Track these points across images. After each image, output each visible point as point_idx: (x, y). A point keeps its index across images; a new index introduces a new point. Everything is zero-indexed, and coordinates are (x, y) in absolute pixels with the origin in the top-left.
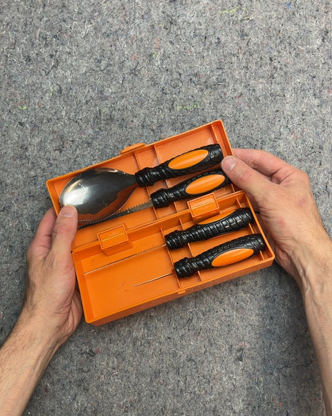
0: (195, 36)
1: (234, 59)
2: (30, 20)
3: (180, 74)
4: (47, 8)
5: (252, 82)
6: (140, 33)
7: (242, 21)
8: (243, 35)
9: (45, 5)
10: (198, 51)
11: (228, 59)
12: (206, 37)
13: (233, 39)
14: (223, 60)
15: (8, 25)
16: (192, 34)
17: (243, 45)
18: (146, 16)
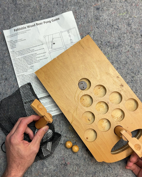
0: (108, 25)
1: (125, 35)
2: (34, 17)
3: (102, 42)
4: (41, 12)
5: (133, 45)
6: (84, 23)
7: (128, 18)
8: (129, 25)
9: (40, 10)
10: (109, 31)
11: (122, 35)
12: (112, 26)
13: (124, 27)
14: (120, 36)
15: (24, 19)
16: (106, 24)
17: (129, 29)
18: (86, 16)
